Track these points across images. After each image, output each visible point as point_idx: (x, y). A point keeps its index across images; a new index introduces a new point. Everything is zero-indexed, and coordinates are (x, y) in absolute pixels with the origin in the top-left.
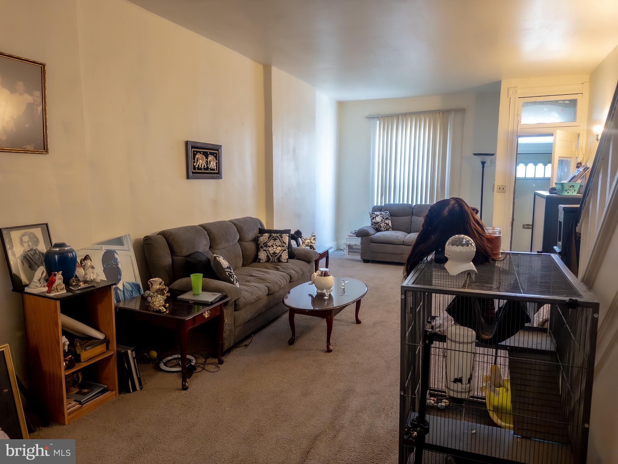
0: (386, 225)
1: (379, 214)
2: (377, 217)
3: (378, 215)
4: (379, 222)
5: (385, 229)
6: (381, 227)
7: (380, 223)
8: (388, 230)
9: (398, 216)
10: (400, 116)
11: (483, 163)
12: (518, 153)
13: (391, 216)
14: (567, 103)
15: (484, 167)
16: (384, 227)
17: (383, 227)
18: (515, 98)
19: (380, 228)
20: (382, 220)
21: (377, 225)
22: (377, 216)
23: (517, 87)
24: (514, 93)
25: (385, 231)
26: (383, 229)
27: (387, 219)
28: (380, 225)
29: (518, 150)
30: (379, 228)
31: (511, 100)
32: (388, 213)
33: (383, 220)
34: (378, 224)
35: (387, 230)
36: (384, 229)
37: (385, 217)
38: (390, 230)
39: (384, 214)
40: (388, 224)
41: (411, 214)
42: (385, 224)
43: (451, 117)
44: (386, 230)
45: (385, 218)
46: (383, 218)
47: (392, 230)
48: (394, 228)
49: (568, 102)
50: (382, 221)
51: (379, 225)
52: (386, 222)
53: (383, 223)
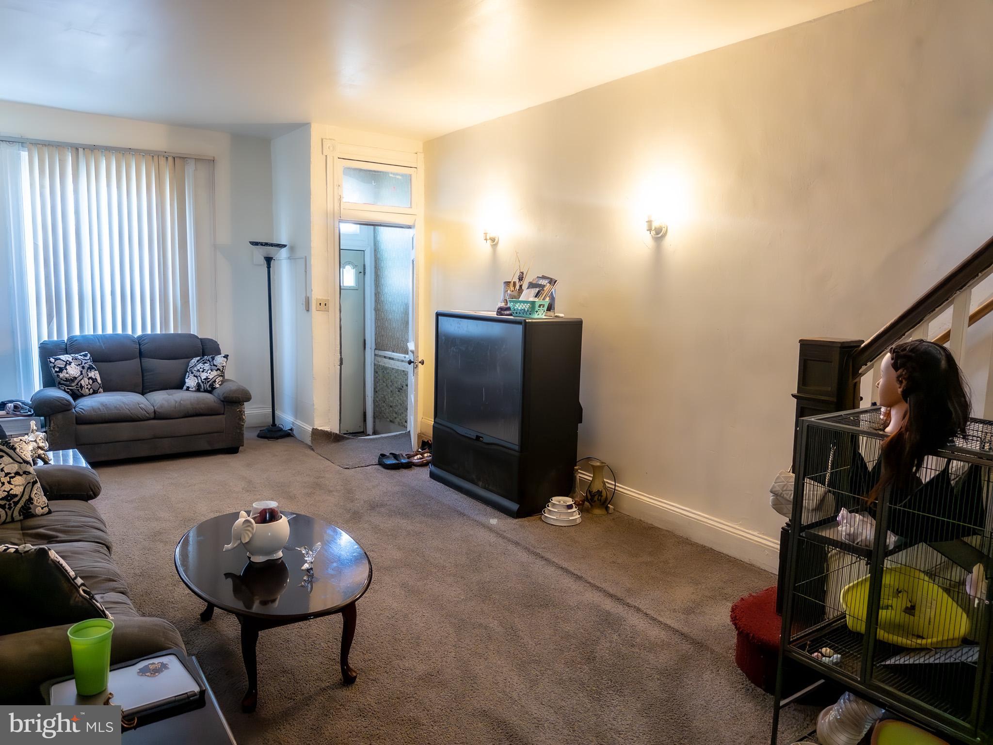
0: (91, 381)
1: (70, 360)
2: (68, 367)
3: (70, 363)
4: (75, 378)
5: (91, 391)
6: (81, 387)
7: (79, 379)
8: (97, 393)
9: (110, 362)
10: (81, 150)
11: (269, 260)
12: (341, 248)
13: (94, 361)
14: (398, 179)
15: (270, 267)
16: (89, 387)
17: (86, 387)
18: (333, 157)
19: (80, 390)
20: (81, 371)
21: (73, 384)
22: (68, 363)
23: (334, 140)
24: (331, 148)
25: (90, 394)
26: (87, 390)
27: (90, 368)
28: (81, 384)
29: (341, 244)
30: (78, 390)
31: (328, 159)
32: (89, 355)
33: (84, 371)
34: (76, 382)
35: (95, 392)
36: (89, 391)
37: (87, 366)
38: (100, 393)
39: (82, 357)
40: (94, 380)
41: (138, 354)
42: (89, 379)
43: (190, 169)
44: (93, 394)
45: (86, 368)
46: (83, 368)
47: (104, 391)
48: (108, 386)
49: (400, 177)
50: (82, 374)
51: (77, 384)
52: (90, 376)
53: (86, 379)
